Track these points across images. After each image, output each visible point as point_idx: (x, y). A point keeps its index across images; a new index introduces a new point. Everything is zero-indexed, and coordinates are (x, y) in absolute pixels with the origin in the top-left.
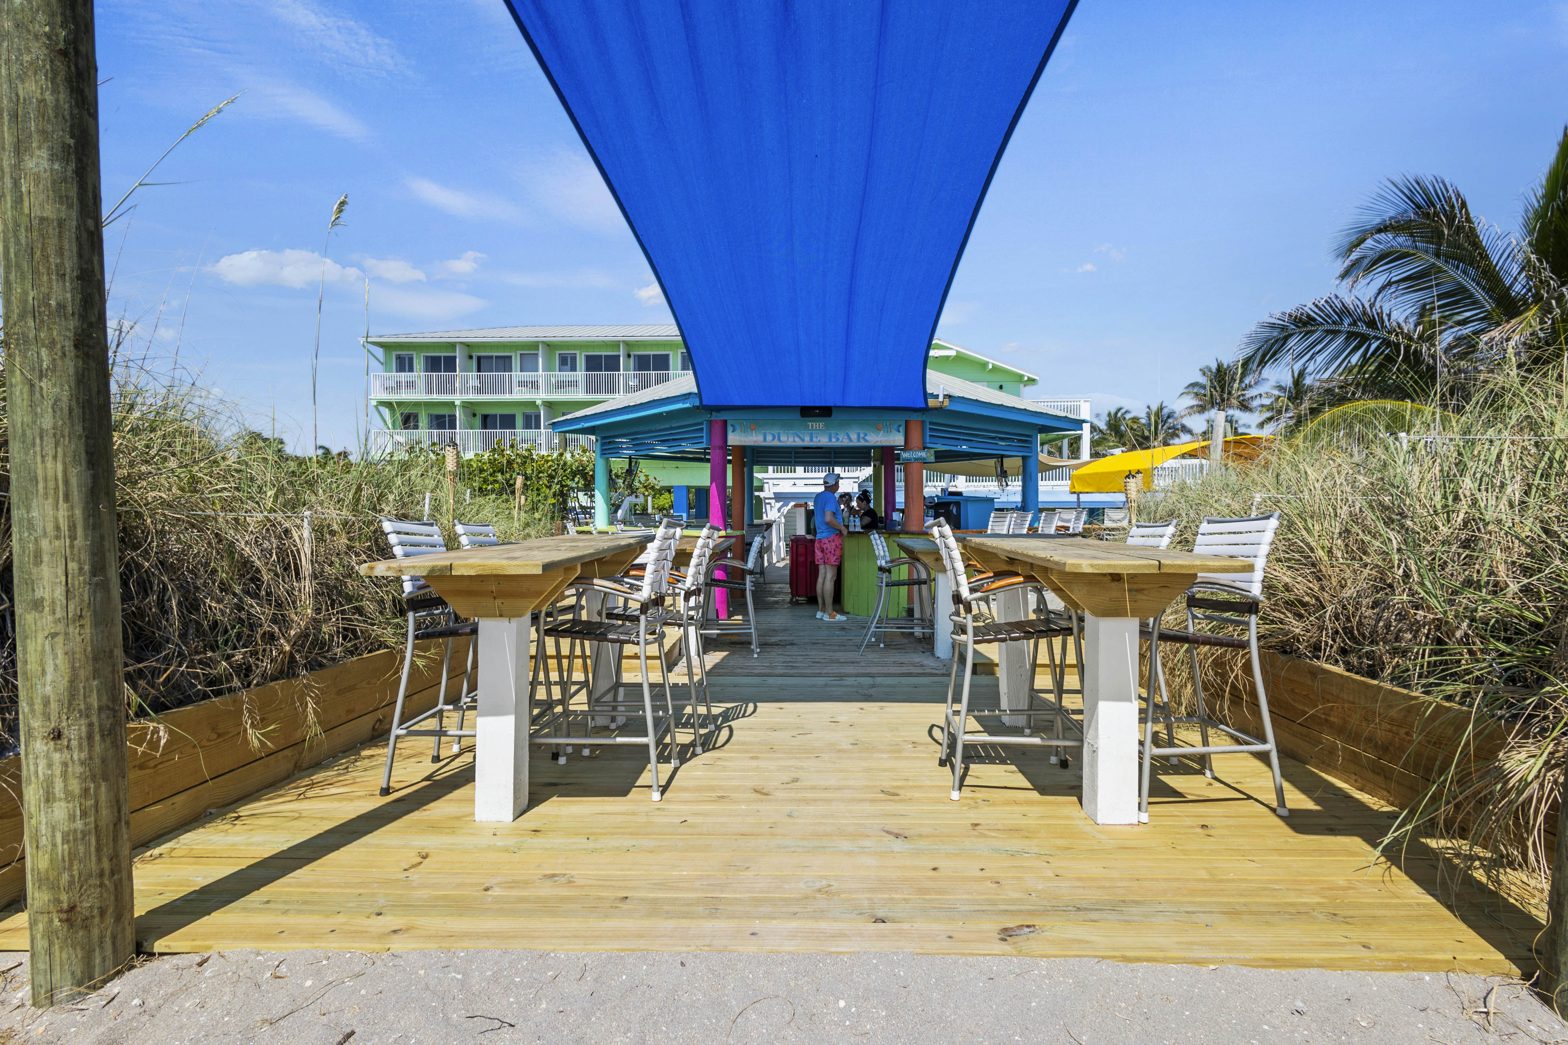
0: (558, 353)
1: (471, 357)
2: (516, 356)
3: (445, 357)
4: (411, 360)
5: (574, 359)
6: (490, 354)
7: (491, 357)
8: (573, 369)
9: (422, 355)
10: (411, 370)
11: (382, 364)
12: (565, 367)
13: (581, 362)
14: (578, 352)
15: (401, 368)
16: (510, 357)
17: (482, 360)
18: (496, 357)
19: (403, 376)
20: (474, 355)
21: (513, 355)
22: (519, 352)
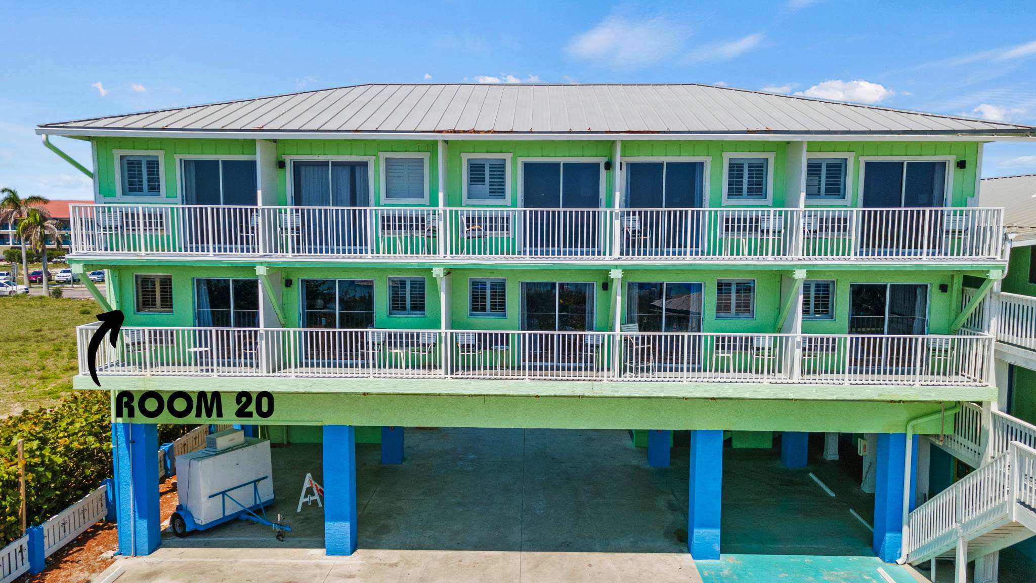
0: (465, 157)
1: (281, 165)
2: (377, 162)
3: (223, 162)
4: (153, 165)
5: (499, 169)
6: (322, 158)
7: (326, 164)
8: (498, 191)
9: (177, 158)
10: (154, 188)
11: (91, 175)
12: (478, 187)
13: (514, 181)
14: (508, 157)
15: (132, 186)
16: (365, 164)
17: (303, 169)
18: (335, 164)
19: (141, 205)
20: (289, 159)
21: (371, 160)
22: (383, 156)
